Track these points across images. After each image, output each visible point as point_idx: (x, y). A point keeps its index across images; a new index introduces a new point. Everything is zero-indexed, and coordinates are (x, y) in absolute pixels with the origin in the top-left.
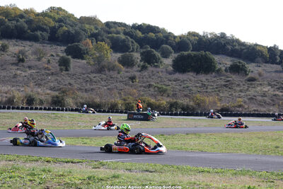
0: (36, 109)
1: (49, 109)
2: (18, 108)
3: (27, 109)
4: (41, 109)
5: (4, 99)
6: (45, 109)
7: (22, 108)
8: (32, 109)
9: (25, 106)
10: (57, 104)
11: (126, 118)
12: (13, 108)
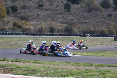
0: (56, 35)
1: (64, 35)
2: (45, 35)
3: (50, 35)
4: (59, 35)
5: (36, 29)
6: (61, 35)
7: (48, 35)
8: (53, 35)
9: (49, 33)
10: (68, 32)
11: (114, 40)
12: (42, 35)
